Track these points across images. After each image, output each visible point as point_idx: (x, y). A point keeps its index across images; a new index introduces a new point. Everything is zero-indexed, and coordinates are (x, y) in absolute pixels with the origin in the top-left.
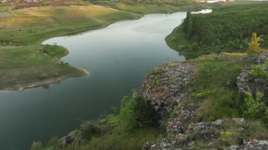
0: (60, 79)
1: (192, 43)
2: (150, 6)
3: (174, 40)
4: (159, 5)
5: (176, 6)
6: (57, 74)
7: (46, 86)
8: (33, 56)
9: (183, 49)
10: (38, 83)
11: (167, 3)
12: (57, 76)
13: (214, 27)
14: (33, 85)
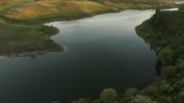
0: (43, 52)
1: (157, 33)
2: (128, 4)
3: (142, 30)
4: (135, 3)
5: (149, 5)
6: (41, 48)
7: (33, 56)
8: (31, 33)
9: (148, 37)
10: (26, 53)
11: (142, 3)
12: (42, 50)
13: (178, 21)
14: (22, 55)
